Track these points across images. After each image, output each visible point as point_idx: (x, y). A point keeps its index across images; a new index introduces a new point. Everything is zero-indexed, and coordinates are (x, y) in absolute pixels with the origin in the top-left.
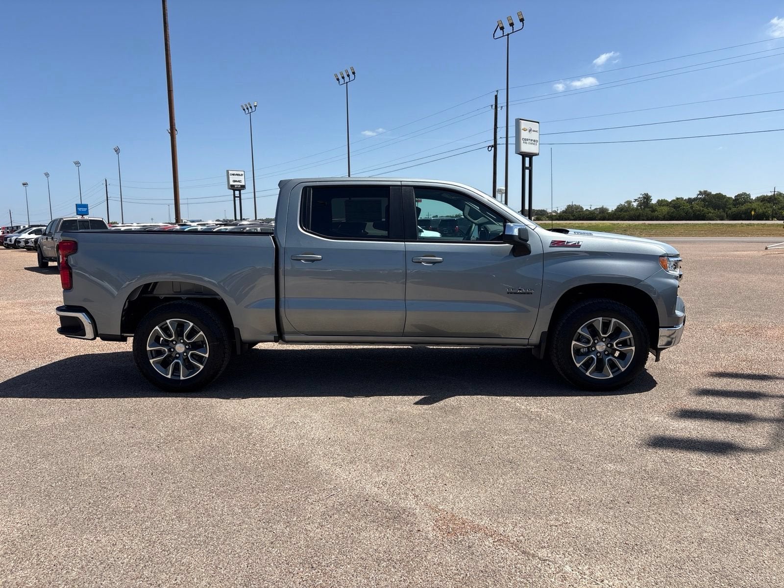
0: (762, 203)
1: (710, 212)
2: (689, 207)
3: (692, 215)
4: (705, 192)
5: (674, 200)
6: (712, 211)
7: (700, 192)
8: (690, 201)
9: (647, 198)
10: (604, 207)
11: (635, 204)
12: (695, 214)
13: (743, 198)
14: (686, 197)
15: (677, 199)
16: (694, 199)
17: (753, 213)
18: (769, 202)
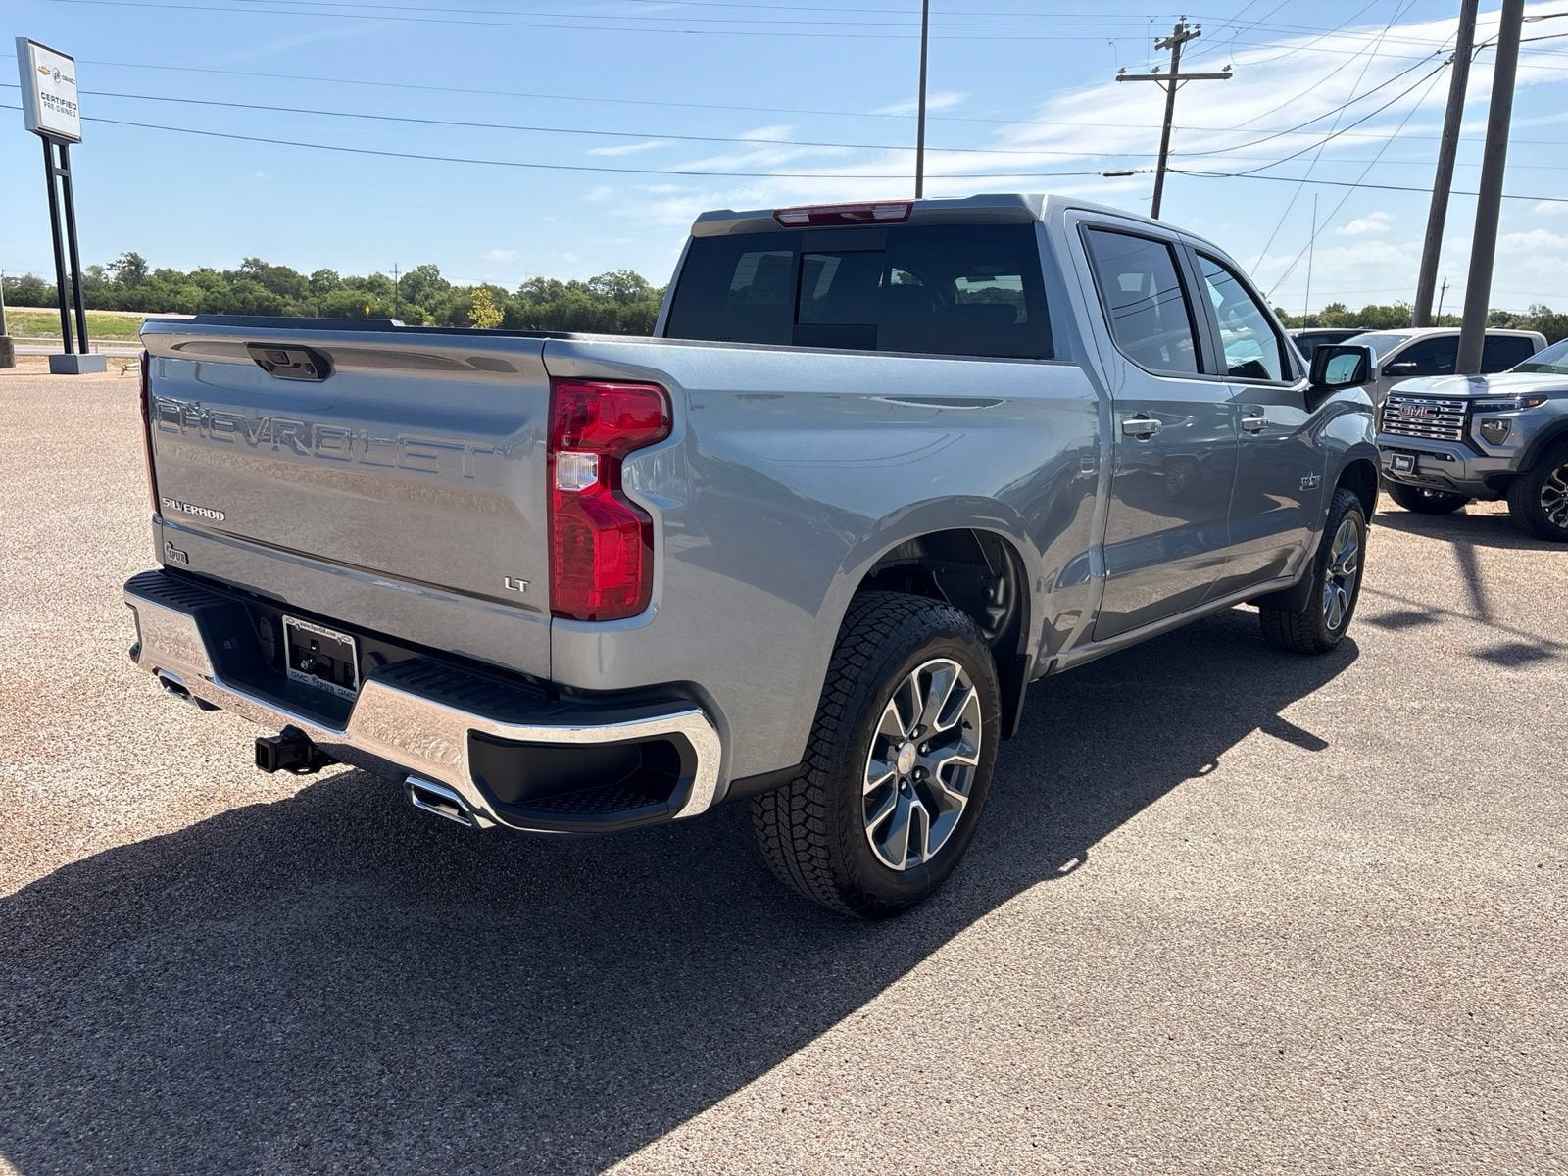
0: (359, 292)
1: (289, 304)
2: (229, 289)
3: (254, 307)
4: (256, 262)
5: (196, 273)
6: (293, 302)
7: (247, 261)
8: (228, 277)
9: (136, 263)
10: (34, 276)
11: (112, 275)
12: (259, 305)
13: (328, 279)
14: (219, 269)
15: (203, 270)
16: (236, 273)
17: (368, 310)
18: (371, 290)
